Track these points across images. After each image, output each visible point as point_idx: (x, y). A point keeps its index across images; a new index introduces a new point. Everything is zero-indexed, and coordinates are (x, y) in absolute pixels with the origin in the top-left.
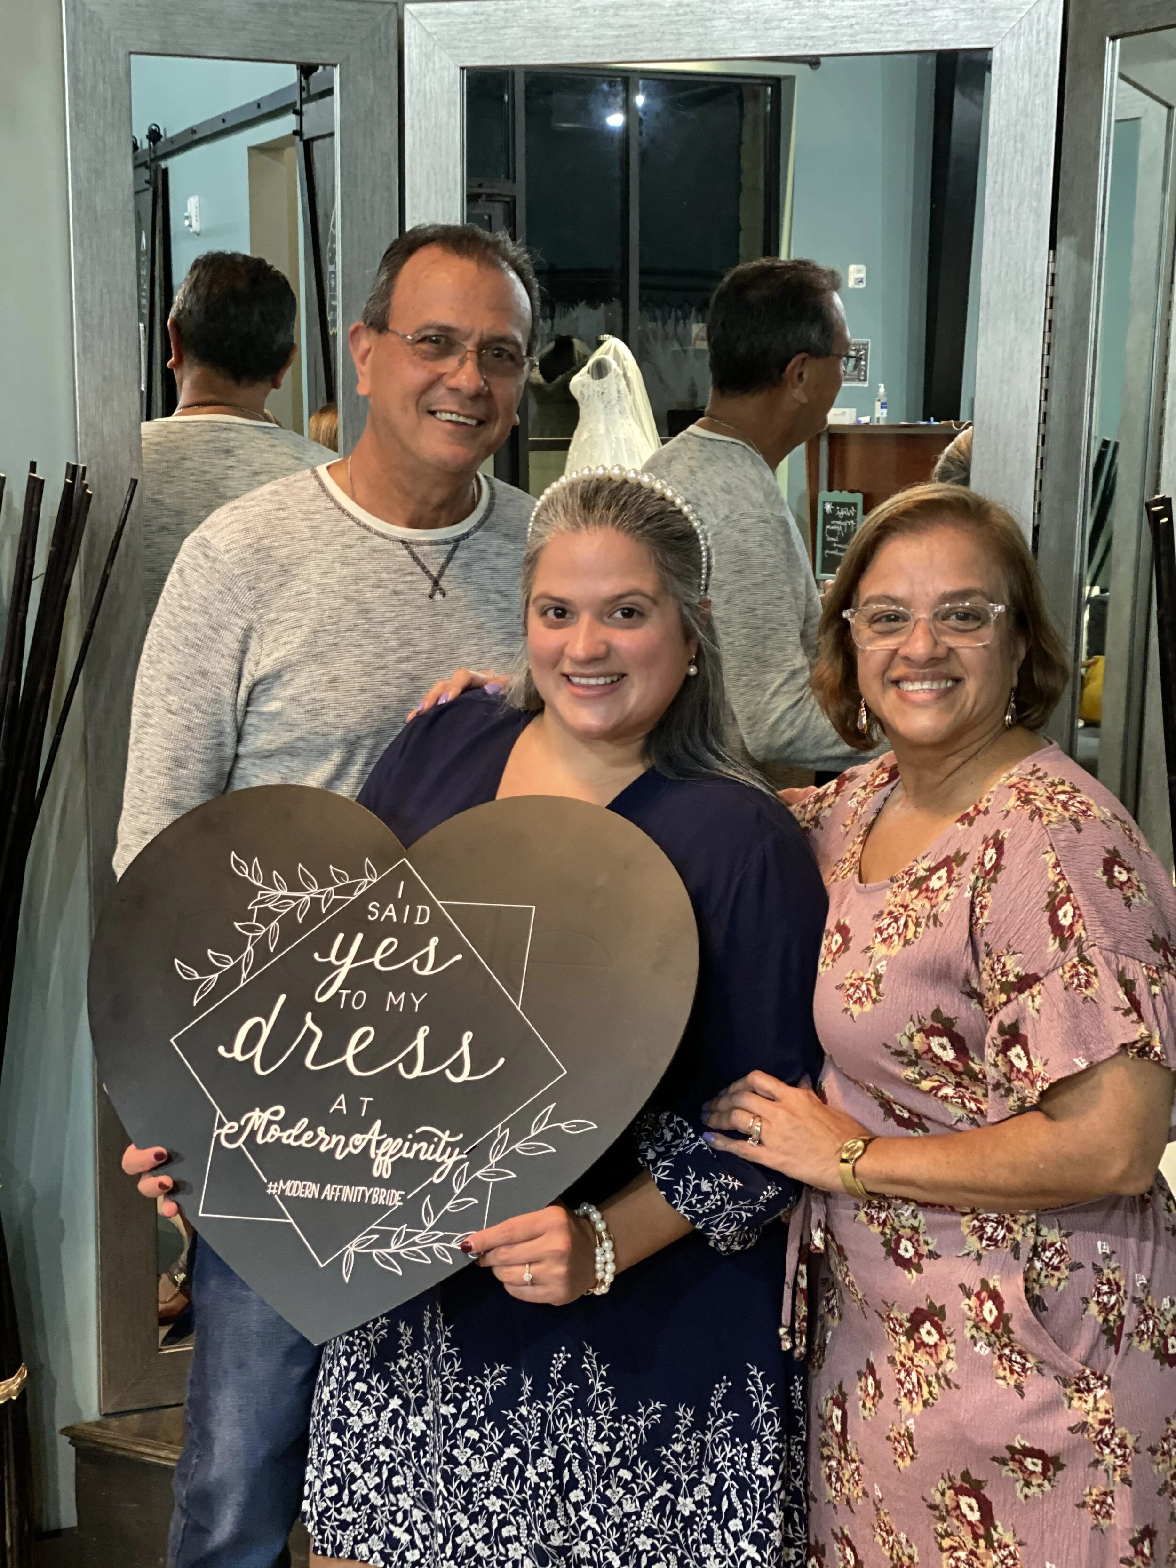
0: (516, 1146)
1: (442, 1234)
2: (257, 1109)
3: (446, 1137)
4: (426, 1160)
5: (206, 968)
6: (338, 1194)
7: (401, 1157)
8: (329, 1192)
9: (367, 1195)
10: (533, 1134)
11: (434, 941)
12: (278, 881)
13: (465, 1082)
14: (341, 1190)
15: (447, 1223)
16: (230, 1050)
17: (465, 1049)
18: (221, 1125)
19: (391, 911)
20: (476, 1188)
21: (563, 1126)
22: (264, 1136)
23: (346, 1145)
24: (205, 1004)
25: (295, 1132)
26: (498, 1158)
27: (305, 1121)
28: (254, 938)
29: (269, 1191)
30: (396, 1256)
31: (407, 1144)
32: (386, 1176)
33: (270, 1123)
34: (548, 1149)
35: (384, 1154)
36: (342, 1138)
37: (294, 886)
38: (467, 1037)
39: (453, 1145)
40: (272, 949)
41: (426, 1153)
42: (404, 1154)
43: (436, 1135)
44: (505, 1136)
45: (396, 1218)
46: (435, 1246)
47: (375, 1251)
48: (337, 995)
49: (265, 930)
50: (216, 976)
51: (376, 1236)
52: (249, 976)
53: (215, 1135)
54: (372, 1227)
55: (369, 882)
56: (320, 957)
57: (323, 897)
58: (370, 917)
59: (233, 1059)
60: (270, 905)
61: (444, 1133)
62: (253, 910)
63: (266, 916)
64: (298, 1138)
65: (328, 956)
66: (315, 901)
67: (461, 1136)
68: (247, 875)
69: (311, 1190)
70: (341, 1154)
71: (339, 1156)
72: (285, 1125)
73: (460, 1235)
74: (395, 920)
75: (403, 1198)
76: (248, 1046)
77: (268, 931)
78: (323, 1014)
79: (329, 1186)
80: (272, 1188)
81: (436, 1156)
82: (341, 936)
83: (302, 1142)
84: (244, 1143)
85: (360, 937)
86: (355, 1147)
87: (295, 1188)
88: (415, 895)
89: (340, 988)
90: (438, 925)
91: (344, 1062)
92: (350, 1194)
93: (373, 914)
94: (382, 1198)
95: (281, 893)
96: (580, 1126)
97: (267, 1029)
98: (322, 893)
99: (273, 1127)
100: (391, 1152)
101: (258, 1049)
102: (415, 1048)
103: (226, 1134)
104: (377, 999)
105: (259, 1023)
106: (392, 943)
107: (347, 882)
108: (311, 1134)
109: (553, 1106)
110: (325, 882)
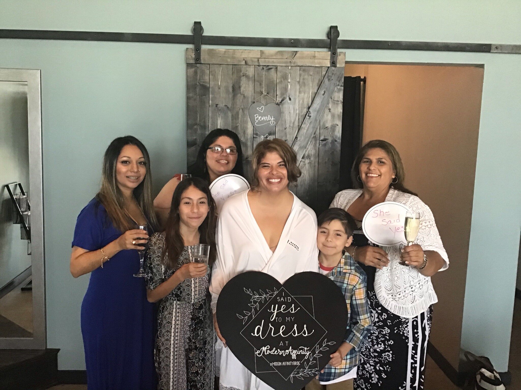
0: (321, 349)
1: (310, 370)
2: (264, 347)
3: (306, 349)
4: (303, 354)
5: (245, 316)
8: (284, 364)
9: (292, 363)
10: (324, 346)
11: (293, 305)
12: (256, 294)
13: (307, 336)
14: (286, 363)
15: (310, 367)
16: (254, 334)
17: (305, 328)
18: (256, 351)
19: (282, 299)
20: (315, 359)
21: (329, 343)
22: (266, 353)
23: (285, 353)
24: (246, 324)
25: (273, 351)
27: (275, 348)
28: (253, 308)
30: (301, 376)
31: (298, 351)
32: (295, 358)
33: (267, 350)
34: (327, 349)
35: (294, 354)
36: (284, 351)
37: (260, 295)
38: (305, 326)
40: (258, 310)
42: (298, 353)
44: (318, 347)
45: (300, 367)
46: (309, 372)
47: (297, 375)
48: (275, 319)
50: (247, 317)
52: (254, 316)
53: (255, 354)
58: (278, 301)
59: (255, 336)
60: (255, 300)
62: (252, 301)
63: (255, 302)
64: (274, 352)
66: (265, 298)
67: (309, 348)
68: (248, 293)
69: (280, 364)
70: (284, 355)
72: (271, 350)
73: (314, 369)
74: (284, 301)
75: (300, 363)
76: (258, 332)
77: (256, 306)
79: (283, 362)
80: (271, 364)
82: (273, 305)
85: (277, 305)
86: (287, 353)
87: (276, 364)
88: (287, 295)
89: (275, 317)
90: (293, 302)
91: (280, 334)
92: (288, 363)
94: (295, 364)
95: (257, 296)
96: (333, 343)
97: (261, 329)
98: (266, 296)
99: (268, 351)
100: (295, 353)
101: (261, 333)
102: (295, 329)
103: (258, 353)
104: (284, 319)
105: (259, 327)
106: (284, 306)
107: (271, 293)
108: (277, 351)
109: (326, 340)
110: (266, 293)
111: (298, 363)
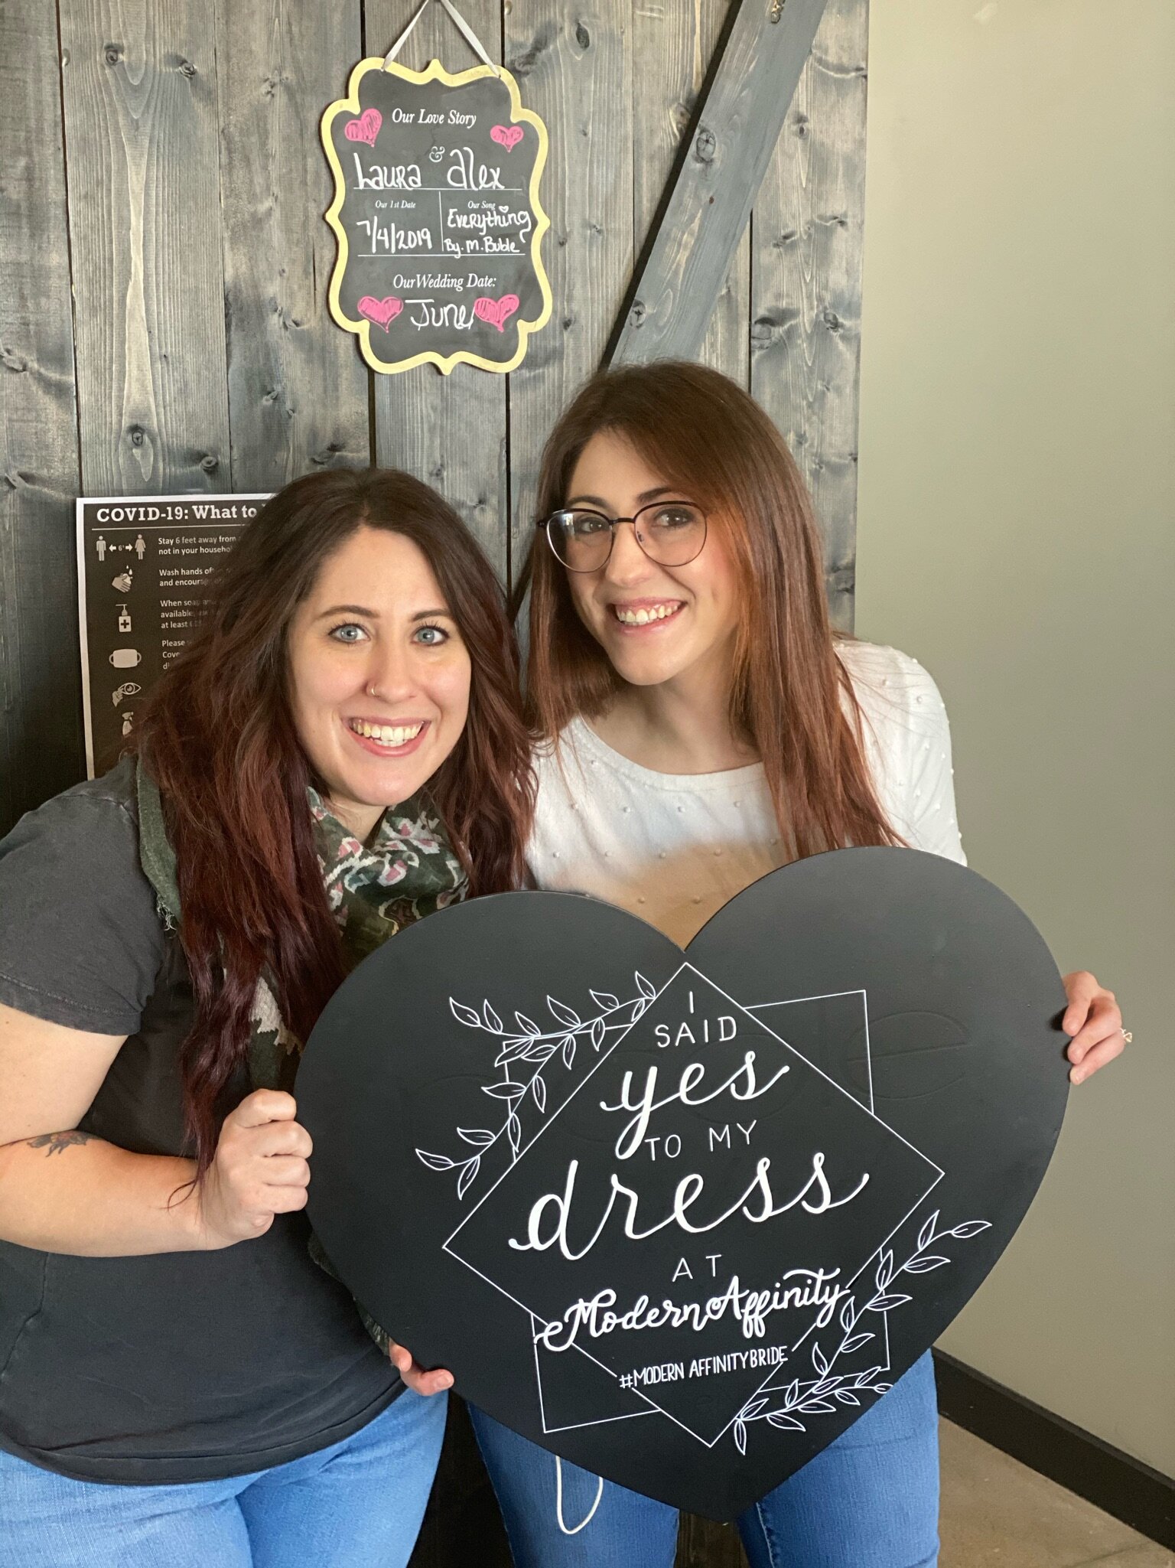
0: (905, 1267)
1: (841, 1378)
2: (581, 1301)
3: (820, 1276)
4: (803, 1306)
5: (462, 1151)
6: (708, 1367)
7: (773, 1310)
8: (696, 1368)
9: (744, 1360)
10: (921, 1249)
11: (750, 1057)
12: (525, 1023)
13: (828, 1211)
14: (710, 1363)
15: (845, 1366)
16: (524, 1239)
17: (819, 1173)
18: (540, 1328)
19: (685, 1031)
20: (869, 1321)
21: (952, 1232)
22: (598, 1328)
23: (703, 1313)
24: (472, 1196)
25: (635, 1314)
26: (887, 1284)
27: (645, 1298)
28: (514, 1101)
29: (623, 1385)
30: (794, 1413)
31: (776, 1295)
32: (761, 1335)
33: (601, 1312)
34: (943, 1261)
35: (752, 1312)
36: (697, 1307)
37: (548, 1025)
38: (818, 1160)
39: (831, 1283)
40: (542, 1110)
41: (801, 1298)
42: (775, 1305)
43: (807, 1277)
44: (889, 1258)
45: (785, 1374)
46: (837, 1392)
47: (768, 1416)
48: (644, 1147)
49: (526, 1089)
50: (478, 1157)
51: (766, 1400)
52: (521, 1149)
53: (535, 1341)
54: (759, 1391)
55: (647, 1002)
56: (608, 1106)
57: (592, 1031)
58: (659, 1044)
59: (532, 1250)
60: (523, 1056)
61: (817, 1272)
62: (502, 1067)
64: (641, 1319)
65: (620, 1103)
66: (583, 1040)
67: (838, 1271)
68: (479, 1025)
69: (676, 1371)
70: (699, 1324)
71: (697, 1328)
72: (620, 1309)
73: (862, 1374)
74: (693, 1041)
75: (786, 1353)
76: (547, 1230)
77: (530, 1090)
78: (634, 1172)
79: (694, 1363)
80: (625, 1382)
81: (815, 1299)
82: (629, 1075)
83: (648, 1322)
84: (575, 1341)
85: (653, 1072)
86: (715, 1312)
87: (652, 1375)
88: (711, 1006)
89: (646, 1136)
90: (749, 1036)
91: (675, 1220)
92: (721, 1364)
93: (663, 1040)
94: (761, 1359)
95: (533, 1038)
96: (972, 1228)
97: (565, 1209)
98: (589, 1027)
99: (607, 1315)
100: (759, 1308)
101: (561, 1230)
102: (758, 1186)
103: (550, 1338)
104: (695, 1143)
105: (553, 1201)
106: (698, 1071)
107: (618, 1007)
108: (656, 1311)
109: (936, 1214)
110: (588, 1011)
111: (777, 1356)
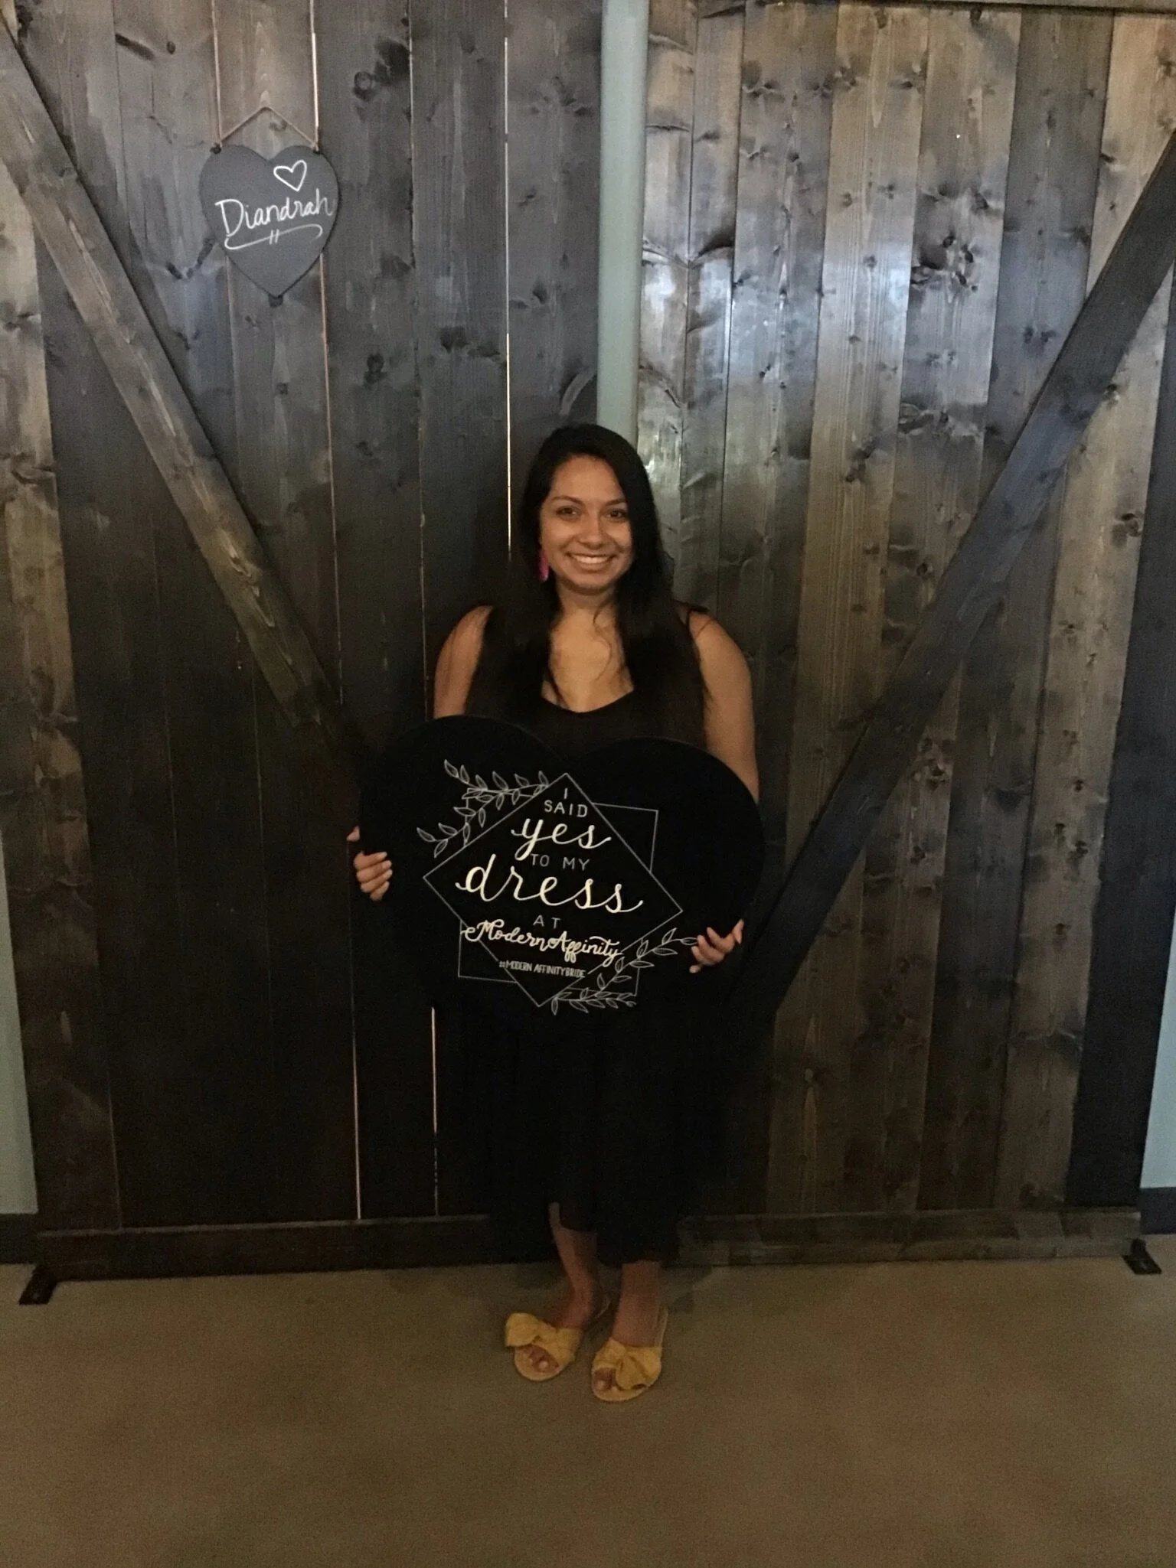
0: (653, 950)
1: (610, 993)
2: (487, 921)
3: (609, 943)
4: (597, 955)
5: (440, 835)
7: (582, 953)
8: (538, 968)
9: (563, 971)
10: (663, 944)
11: (591, 828)
12: (481, 782)
13: (618, 913)
14: (546, 968)
15: (612, 988)
16: (463, 885)
17: (617, 894)
18: (464, 928)
19: (560, 806)
20: (629, 971)
21: (682, 940)
22: (493, 936)
23: (546, 944)
24: (442, 857)
25: (512, 934)
26: (643, 956)
27: (518, 929)
28: (469, 818)
29: (501, 966)
30: (583, 1003)
31: (585, 946)
32: (574, 961)
33: (495, 930)
34: (674, 953)
35: (571, 950)
36: (543, 940)
37: (491, 786)
38: (618, 887)
39: (614, 948)
40: (482, 825)
41: (597, 951)
42: (583, 950)
43: (602, 941)
44: (646, 944)
45: (583, 983)
46: (607, 999)
47: (570, 1000)
48: (530, 858)
49: (475, 814)
50: (447, 840)
51: (570, 993)
52: (469, 841)
53: (461, 933)
54: (568, 988)
55: (544, 787)
56: (516, 832)
57: (513, 794)
58: (546, 809)
59: (466, 891)
60: (477, 798)
61: (607, 940)
62: (465, 801)
64: (515, 938)
65: (521, 832)
66: (508, 798)
67: (618, 943)
68: (457, 776)
69: (527, 967)
71: (542, 949)
72: (506, 930)
73: (621, 995)
74: (563, 812)
75: (584, 974)
76: (475, 883)
77: (477, 816)
78: (522, 867)
79: (537, 966)
80: (502, 964)
81: (604, 953)
82: (528, 821)
83: (518, 940)
84: (481, 939)
85: (541, 822)
86: (552, 945)
87: (516, 965)
88: (576, 798)
89: (533, 851)
90: (592, 818)
91: (539, 897)
92: (552, 970)
93: (549, 808)
94: (572, 973)
95: (483, 790)
97: (486, 876)
98: (512, 792)
99: (498, 932)
100: (575, 949)
101: (482, 886)
102: (585, 892)
103: (469, 934)
104: (556, 862)
105: (480, 871)
106: (563, 827)
107: (528, 786)
108: (521, 937)
109: (675, 929)
110: (513, 785)
111: (580, 974)
